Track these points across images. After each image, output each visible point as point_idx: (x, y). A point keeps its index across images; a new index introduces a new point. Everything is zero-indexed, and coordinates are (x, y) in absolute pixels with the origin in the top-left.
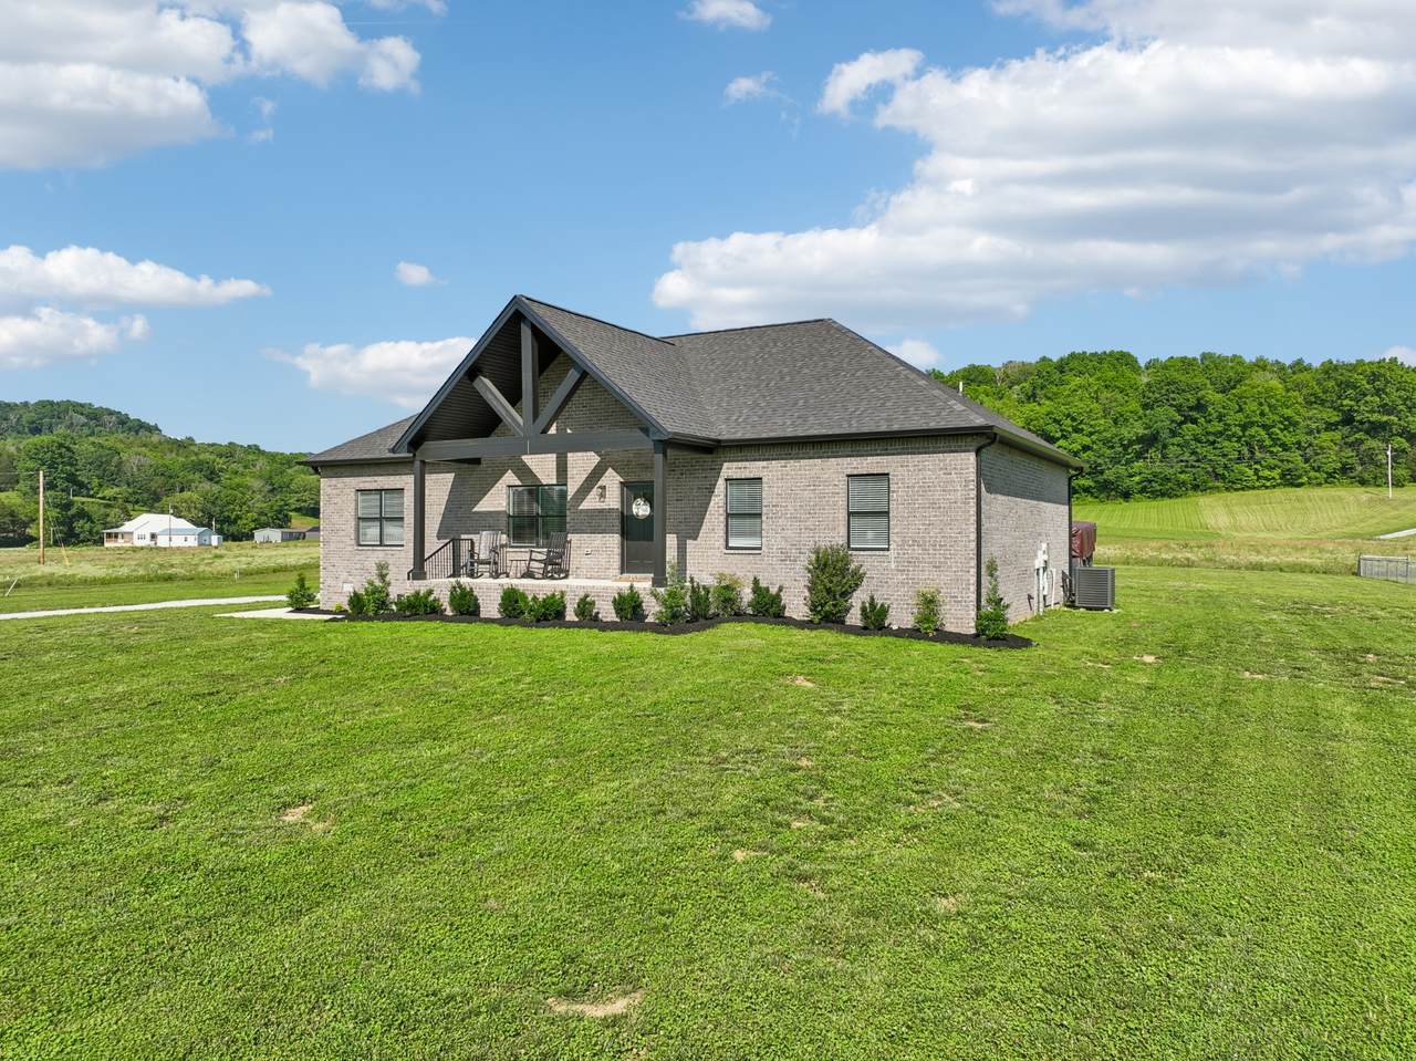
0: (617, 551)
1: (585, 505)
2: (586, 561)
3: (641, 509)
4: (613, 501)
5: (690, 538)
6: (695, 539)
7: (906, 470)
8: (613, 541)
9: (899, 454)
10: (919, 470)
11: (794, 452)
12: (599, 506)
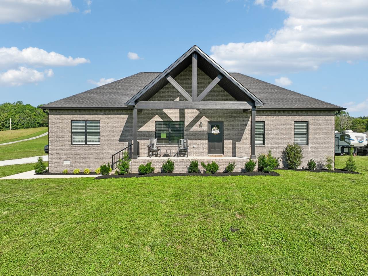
0: (207, 146)
1: (193, 129)
2: (194, 150)
3: (215, 131)
4: (205, 128)
5: (238, 141)
6: (240, 141)
7: (313, 120)
8: (205, 142)
9: (311, 116)
10: (318, 121)
11: (276, 113)
12: (199, 129)
